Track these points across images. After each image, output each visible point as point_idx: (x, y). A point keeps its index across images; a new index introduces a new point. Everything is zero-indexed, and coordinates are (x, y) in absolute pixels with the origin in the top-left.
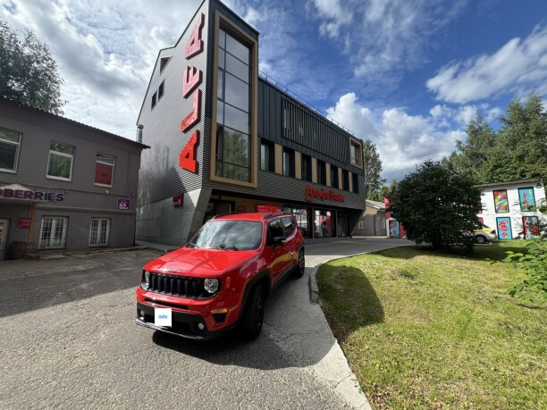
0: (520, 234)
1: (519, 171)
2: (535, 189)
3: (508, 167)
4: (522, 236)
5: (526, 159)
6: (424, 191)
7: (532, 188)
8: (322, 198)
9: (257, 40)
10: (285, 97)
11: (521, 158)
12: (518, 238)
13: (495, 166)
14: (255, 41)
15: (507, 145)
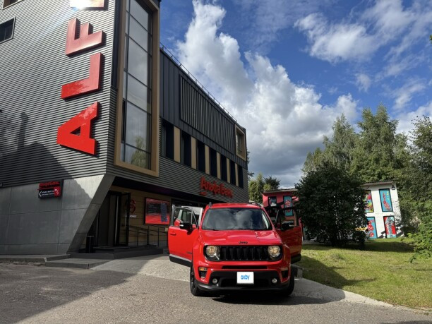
0: (383, 233)
1: (376, 173)
2: (391, 190)
3: (368, 169)
4: (384, 235)
5: (380, 162)
6: (326, 189)
7: (389, 189)
8: (214, 193)
9: (159, 7)
10: (181, 74)
11: (377, 161)
12: (382, 237)
13: (358, 167)
14: (157, 7)
15: (365, 148)
